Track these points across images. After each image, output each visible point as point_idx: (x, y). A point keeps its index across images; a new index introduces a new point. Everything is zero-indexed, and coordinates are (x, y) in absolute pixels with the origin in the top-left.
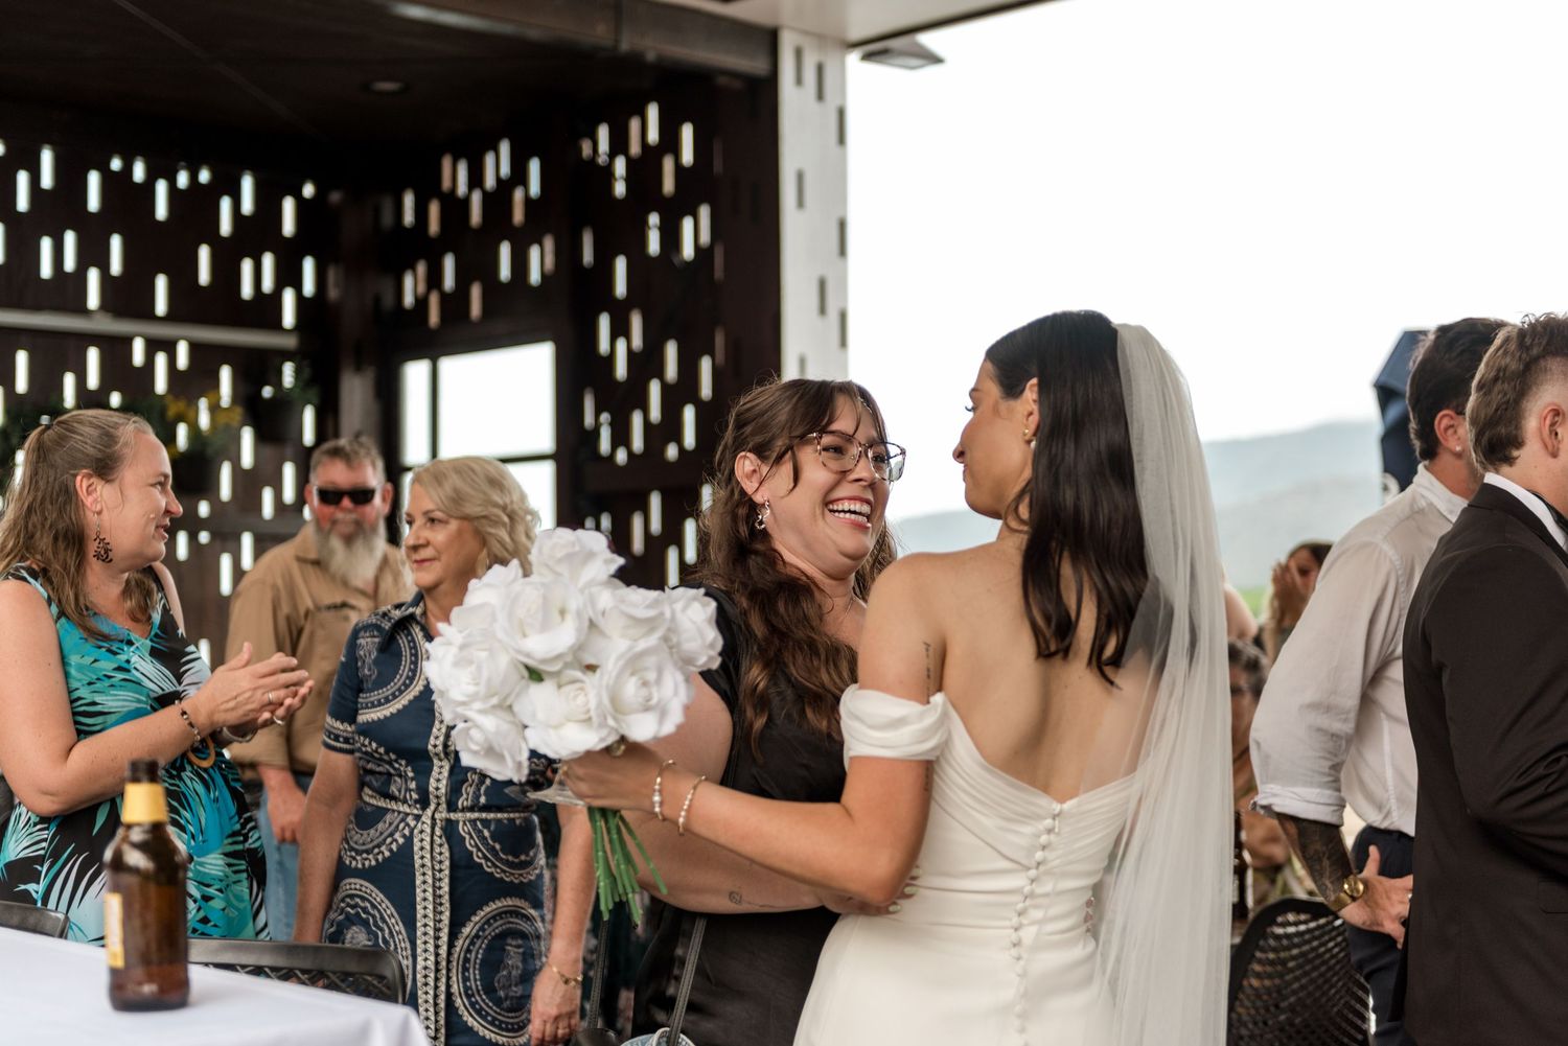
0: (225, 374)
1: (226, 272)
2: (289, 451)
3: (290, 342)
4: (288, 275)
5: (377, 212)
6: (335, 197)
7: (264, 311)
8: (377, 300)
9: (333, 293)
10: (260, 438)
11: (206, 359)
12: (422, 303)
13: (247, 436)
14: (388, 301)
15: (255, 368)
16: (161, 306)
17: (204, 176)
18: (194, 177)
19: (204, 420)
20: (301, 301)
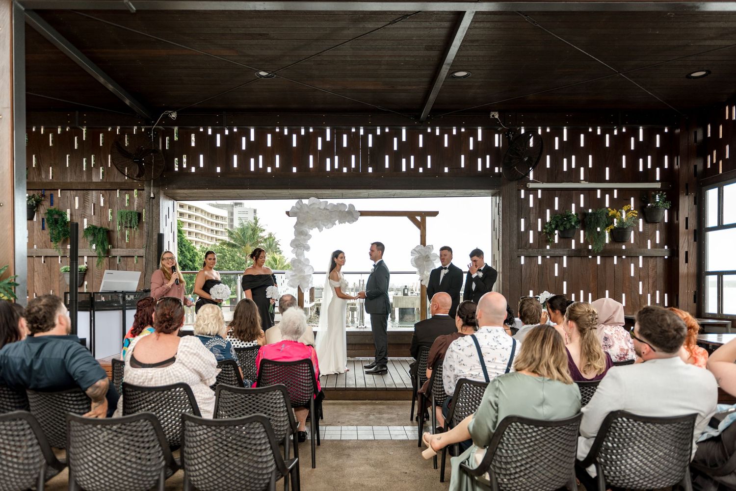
0: (632, 199)
1: (632, 163)
2: (658, 225)
3: (658, 186)
4: (658, 162)
5: (696, 133)
6: (678, 131)
7: (648, 176)
8: (695, 167)
9: (676, 167)
10: (646, 221)
11: (625, 195)
12: (715, 166)
13: (641, 221)
14: (700, 167)
15: (644, 197)
16: (607, 178)
17: (624, 130)
18: (620, 131)
19: (624, 217)
20: (663, 171)
